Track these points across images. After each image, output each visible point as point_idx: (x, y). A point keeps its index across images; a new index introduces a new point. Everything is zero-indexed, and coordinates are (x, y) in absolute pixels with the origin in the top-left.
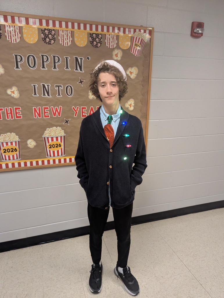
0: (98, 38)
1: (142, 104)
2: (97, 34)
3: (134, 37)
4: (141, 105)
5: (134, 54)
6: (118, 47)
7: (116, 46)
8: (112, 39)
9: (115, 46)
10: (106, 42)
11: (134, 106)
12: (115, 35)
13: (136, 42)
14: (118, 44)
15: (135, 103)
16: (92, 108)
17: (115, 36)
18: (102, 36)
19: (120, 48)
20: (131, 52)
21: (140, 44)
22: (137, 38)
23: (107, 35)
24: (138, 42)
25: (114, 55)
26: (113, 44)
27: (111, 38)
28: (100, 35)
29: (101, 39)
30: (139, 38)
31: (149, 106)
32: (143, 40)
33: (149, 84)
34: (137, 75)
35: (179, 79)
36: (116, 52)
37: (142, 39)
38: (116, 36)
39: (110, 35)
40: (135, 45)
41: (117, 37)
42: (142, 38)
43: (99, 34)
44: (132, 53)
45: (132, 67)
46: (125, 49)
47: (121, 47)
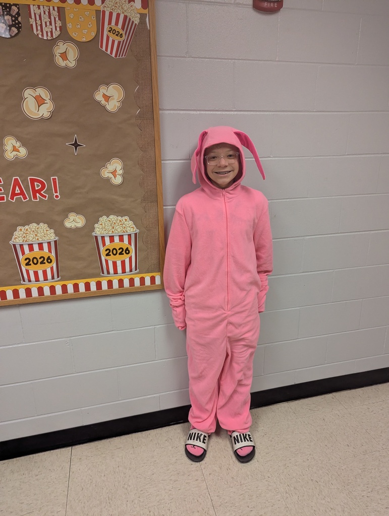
0: (11, 15)
1: (142, 170)
2: (6, 4)
3: (104, 12)
4: (142, 172)
5: (109, 52)
6: (64, 36)
7: (58, 33)
8: (47, 17)
9: (56, 34)
10: (32, 25)
11: (123, 176)
12: (54, 7)
13: (110, 23)
14: (63, 28)
15: (124, 168)
16: (17, 180)
17: (54, 9)
18: (18, 8)
19: (72, 40)
20: (102, 47)
21: (123, 28)
22: (111, 14)
23: (31, 6)
24: (117, 24)
25: (58, 55)
26: (49, 30)
27: (45, 13)
28: (13, 7)
29: (18, 17)
30: (118, 15)
31: (161, 174)
32: (130, 19)
33: (156, 123)
34: (124, 102)
35: (232, 111)
36: (61, 48)
37: (126, 17)
38: (56, 9)
39: (41, 7)
40: (110, 31)
41: (58, 11)
42: (126, 14)
43: (10, 4)
44: (104, 49)
45: (107, 84)
46: (84, 40)
47: (74, 35)
